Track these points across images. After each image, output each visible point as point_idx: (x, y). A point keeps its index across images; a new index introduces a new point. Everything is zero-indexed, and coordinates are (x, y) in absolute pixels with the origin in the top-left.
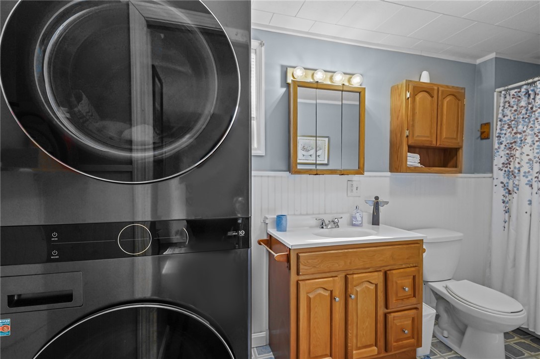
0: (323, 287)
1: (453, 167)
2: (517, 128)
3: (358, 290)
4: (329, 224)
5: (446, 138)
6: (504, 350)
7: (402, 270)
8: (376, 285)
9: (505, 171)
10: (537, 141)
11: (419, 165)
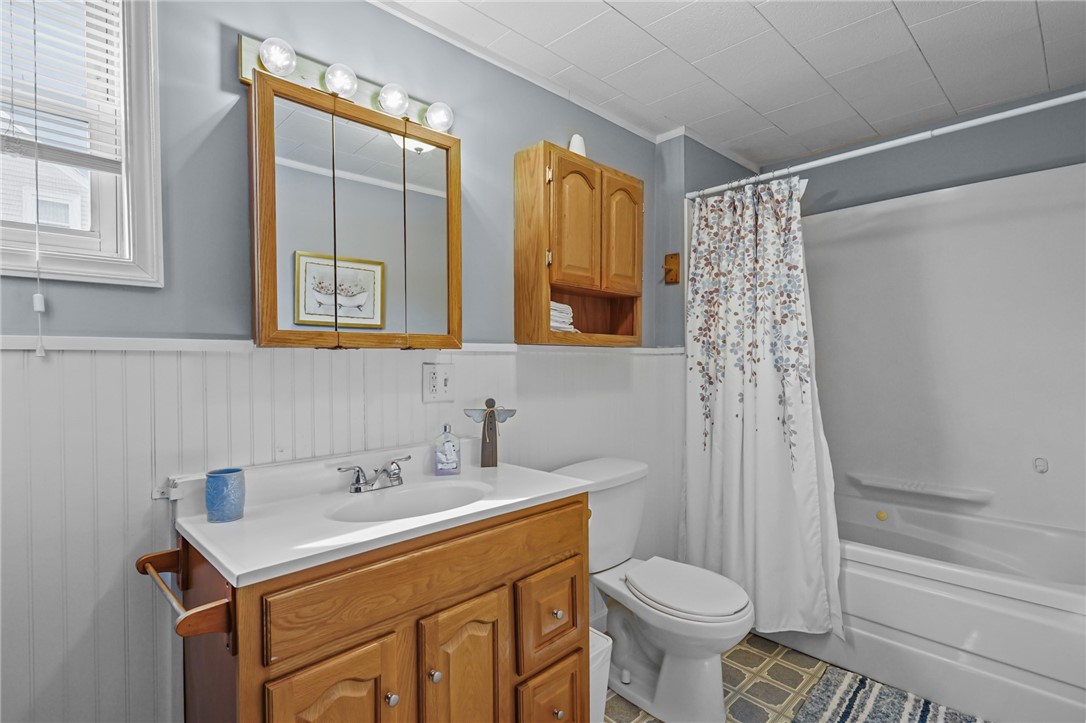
0: (352, 676)
1: (627, 334)
2: (719, 266)
3: (450, 651)
4: (375, 479)
5: (616, 275)
6: (721, 678)
7: (548, 572)
8: (494, 624)
9: (703, 342)
10: (748, 290)
11: (572, 329)
